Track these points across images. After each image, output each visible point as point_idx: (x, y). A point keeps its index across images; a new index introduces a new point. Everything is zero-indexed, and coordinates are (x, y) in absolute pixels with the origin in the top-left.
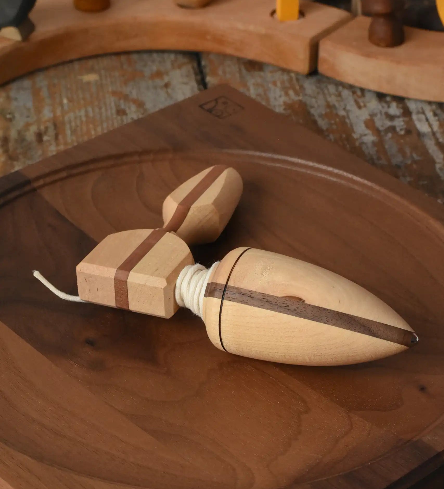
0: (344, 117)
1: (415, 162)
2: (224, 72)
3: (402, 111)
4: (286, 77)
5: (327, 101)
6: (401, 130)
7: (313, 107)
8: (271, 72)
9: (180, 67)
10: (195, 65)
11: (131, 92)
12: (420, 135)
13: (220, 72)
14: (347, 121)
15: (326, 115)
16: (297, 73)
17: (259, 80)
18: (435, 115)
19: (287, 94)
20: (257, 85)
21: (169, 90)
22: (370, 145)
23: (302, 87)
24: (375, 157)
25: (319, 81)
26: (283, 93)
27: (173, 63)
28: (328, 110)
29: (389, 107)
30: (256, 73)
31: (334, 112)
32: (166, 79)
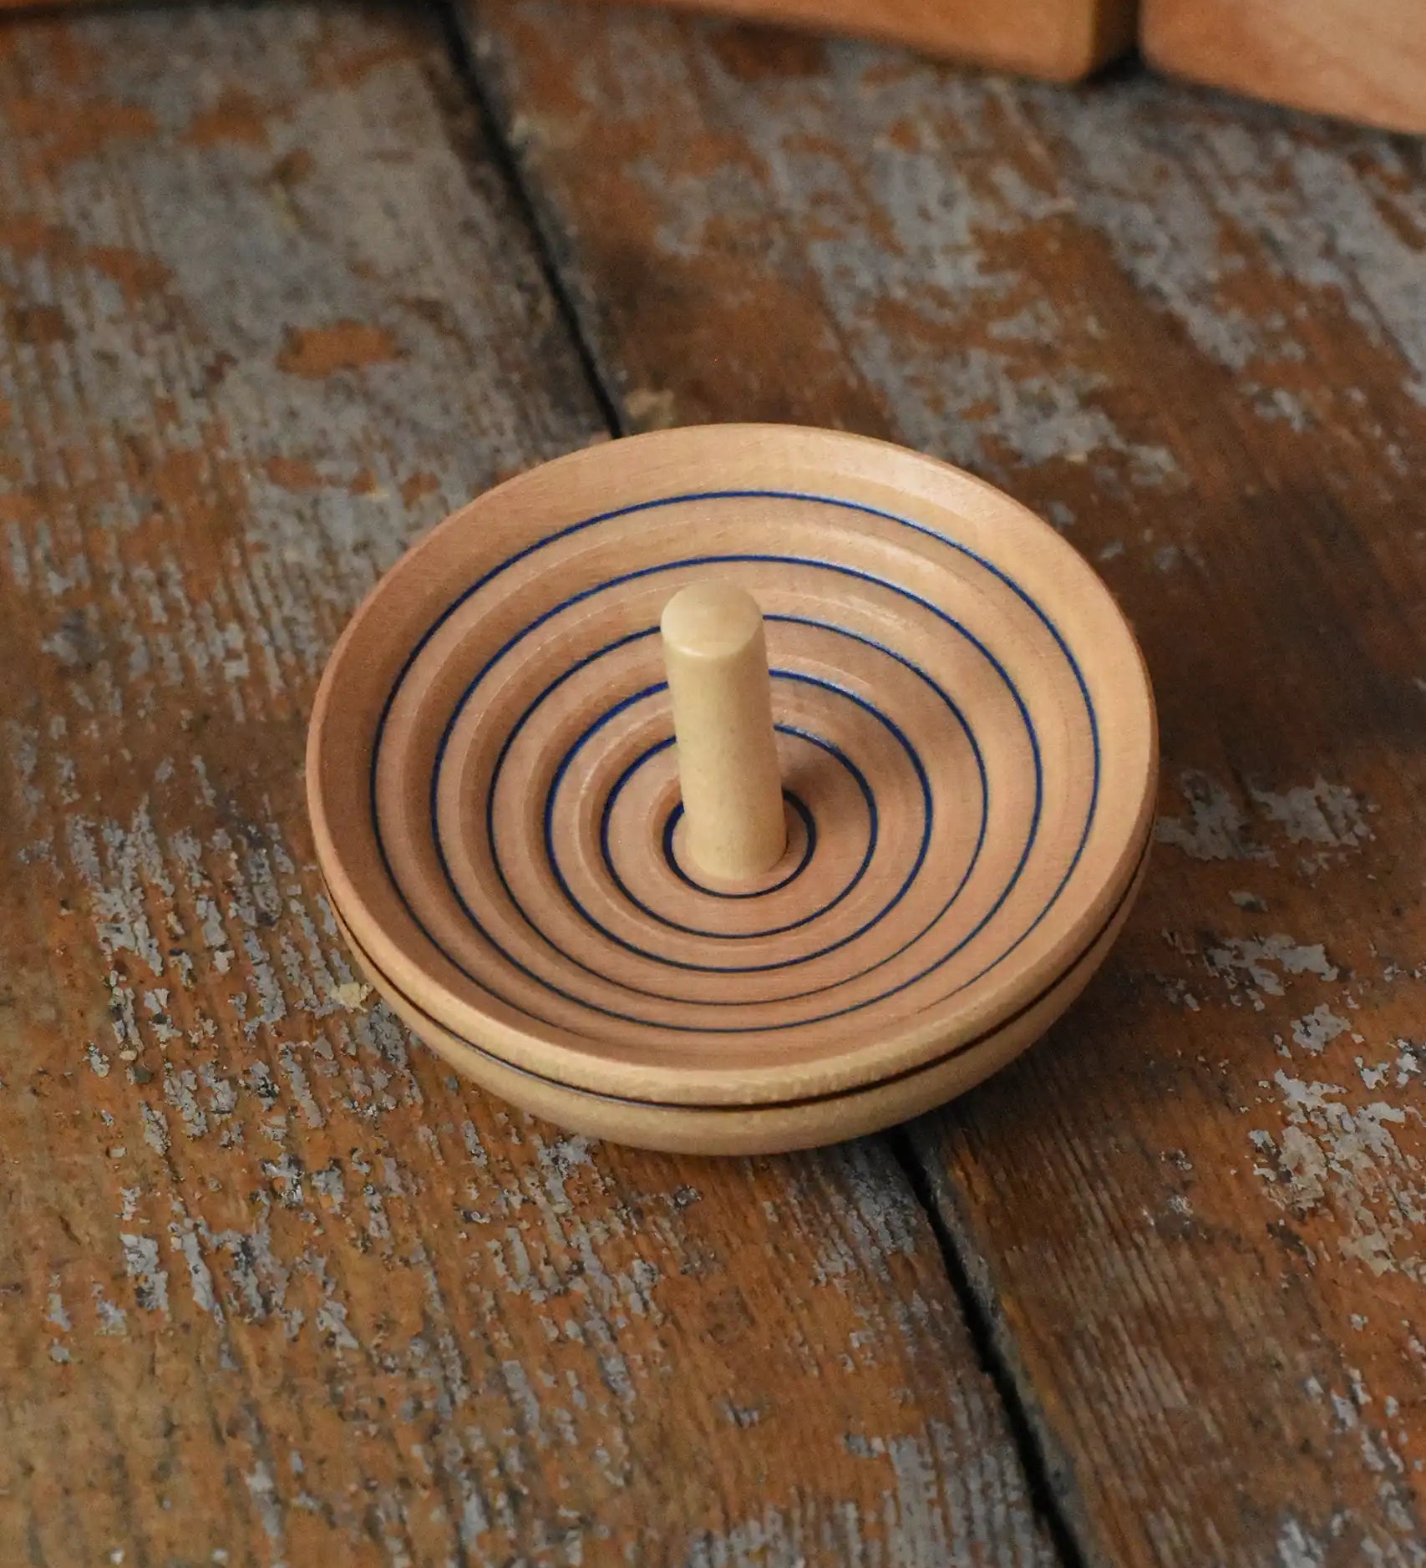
0: (1332, 294)
2: (612, 91)
4: (960, 99)
5: (1217, 215)
7: (1141, 248)
8: (877, 76)
9: (354, 72)
10: (439, 58)
11: (84, 215)
13: (590, 91)
14: (1358, 312)
15: (1229, 287)
16: (1023, 79)
17: (813, 122)
19: (981, 185)
20: (803, 146)
21: (307, 197)
23: (1060, 147)
25: (1152, 114)
26: (960, 183)
27: (309, 54)
28: (1237, 262)
30: (793, 87)
31: (1276, 269)
32: (281, 139)
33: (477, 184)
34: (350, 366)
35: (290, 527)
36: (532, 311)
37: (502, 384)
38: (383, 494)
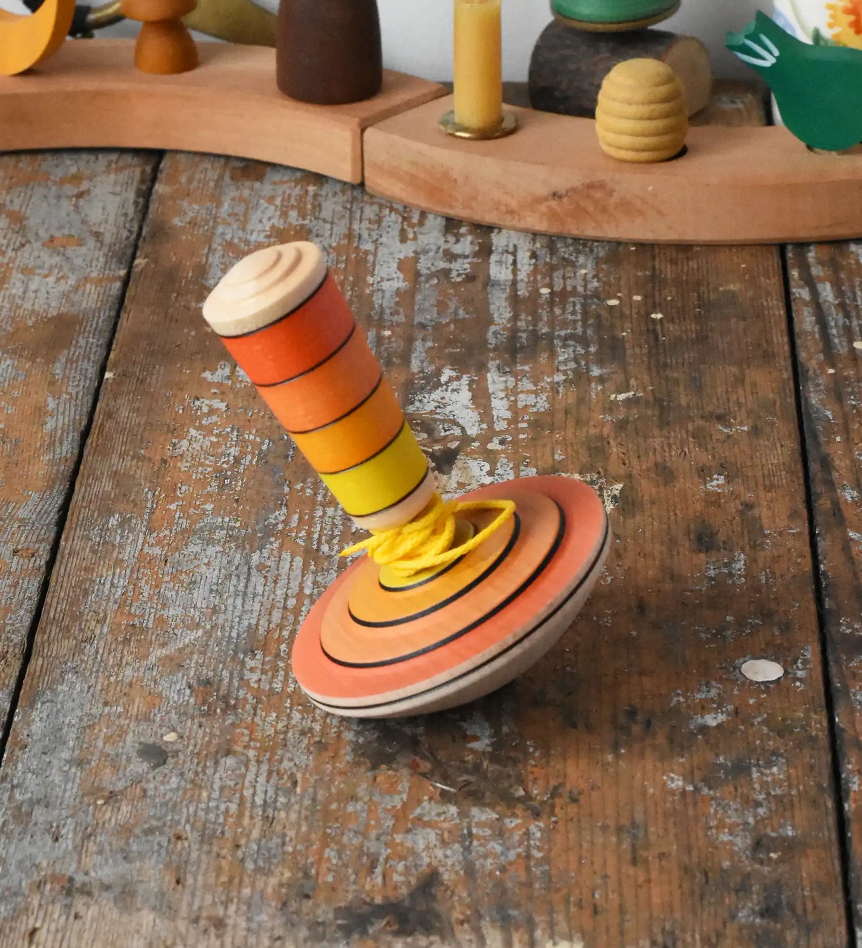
0: (366, 253)
1: (456, 321)
2: (190, 180)
3: (477, 248)
4: (296, 191)
5: (349, 229)
6: (459, 275)
7: (319, 236)
8: (276, 183)
9: (119, 170)
10: (149, 168)
12: (488, 282)
13: (183, 179)
14: (370, 258)
15: (337, 248)
17: (246, 193)
18: (534, 255)
19: (284, 215)
20: (238, 200)
21: (81, 202)
22: (388, 295)
23: (317, 207)
24: (388, 311)
25: (353, 200)
26: (278, 213)
27: (109, 165)
28: (344, 242)
29: (457, 241)
31: (355, 244)
32: (85, 186)
33: (136, 203)
34: (64, 247)
35: (19, 284)
36: (127, 238)
37: (106, 255)
38: (51, 279)
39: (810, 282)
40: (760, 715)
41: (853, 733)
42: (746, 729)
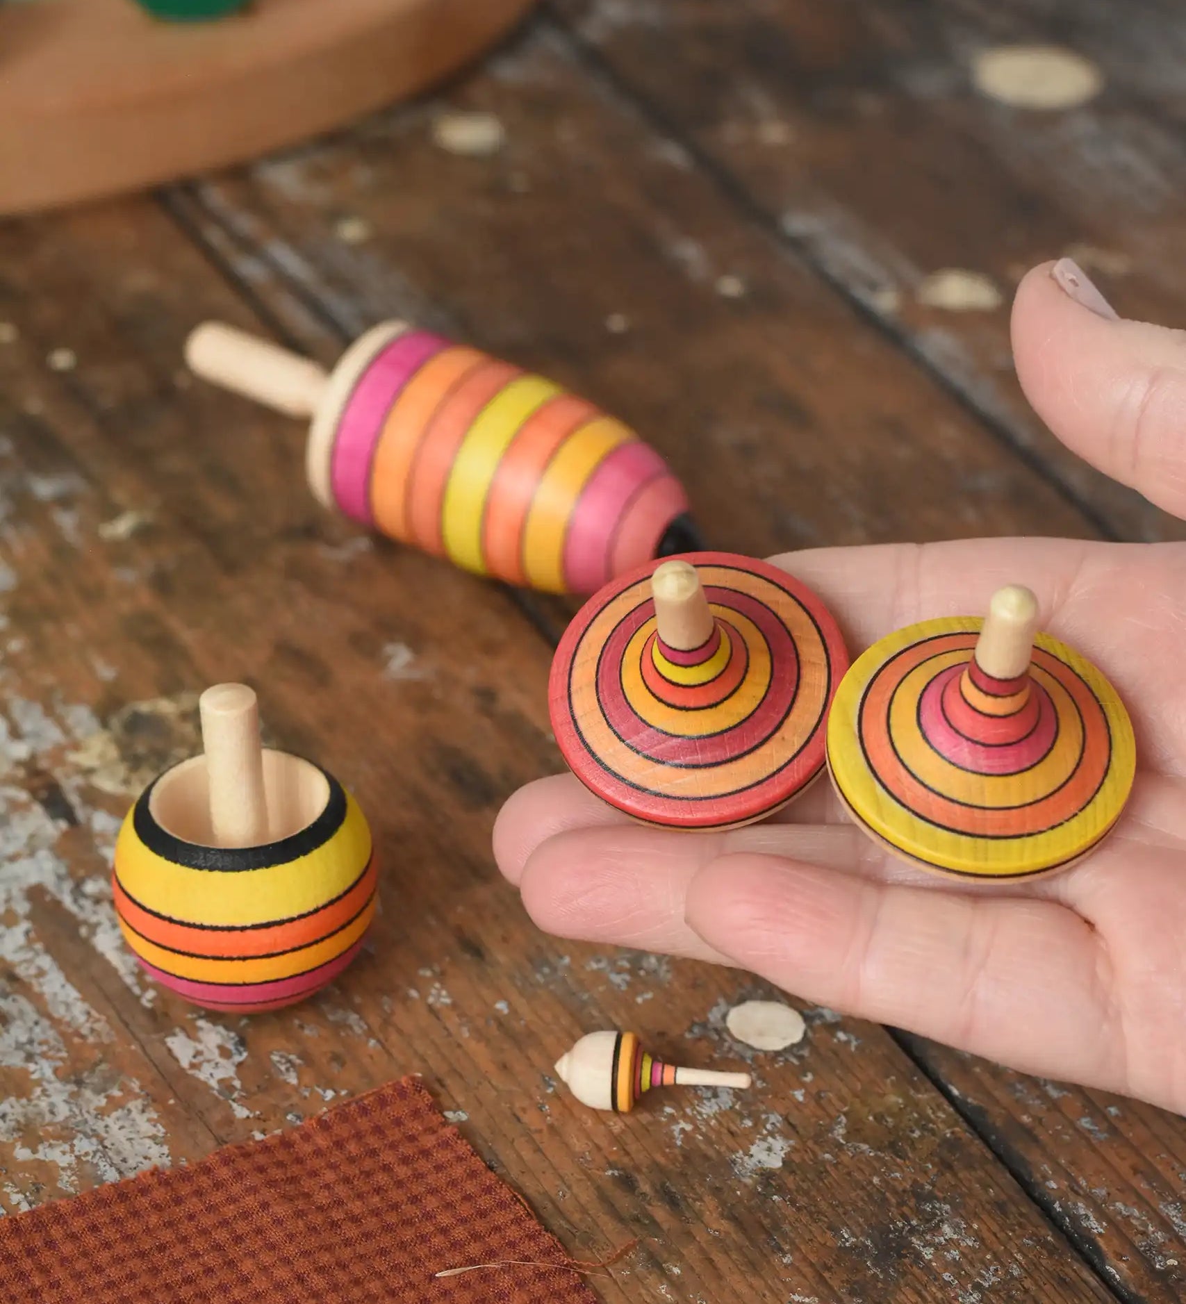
39: (249, 246)
40: (834, 1120)
41: (1003, 1111)
42: (836, 1156)
